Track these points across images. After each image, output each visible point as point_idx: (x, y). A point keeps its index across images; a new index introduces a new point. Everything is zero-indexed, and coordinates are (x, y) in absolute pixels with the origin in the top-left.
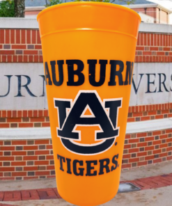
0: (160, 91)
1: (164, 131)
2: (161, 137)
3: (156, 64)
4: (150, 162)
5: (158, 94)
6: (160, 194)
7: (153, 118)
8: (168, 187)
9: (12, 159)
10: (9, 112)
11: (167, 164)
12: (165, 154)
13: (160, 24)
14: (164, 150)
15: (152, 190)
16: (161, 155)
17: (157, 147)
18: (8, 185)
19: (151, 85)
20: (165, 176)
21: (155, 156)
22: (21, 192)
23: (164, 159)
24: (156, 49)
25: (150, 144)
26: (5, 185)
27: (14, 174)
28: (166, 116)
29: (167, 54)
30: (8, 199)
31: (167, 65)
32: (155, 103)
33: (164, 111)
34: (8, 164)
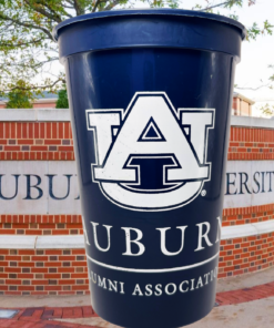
0: (241, 192)
1: (245, 239)
2: (243, 245)
3: (237, 162)
4: (230, 274)
5: (238, 196)
6: (241, 310)
7: (233, 224)
8: (251, 303)
9: (72, 270)
10: (69, 217)
11: (249, 276)
12: (247, 265)
13: (241, 117)
14: (246, 260)
15: (232, 306)
16: (243, 266)
17: (238, 257)
18: (67, 300)
19: (231, 186)
20: (246, 289)
21: (235, 268)
22: (82, 308)
23: (246, 271)
24: (237, 145)
25: (230, 253)
26: (64, 300)
27: (74, 288)
28: (247, 222)
29: (249, 150)
30: (68, 316)
31: (249, 163)
32: (235, 207)
33: (245, 216)
34: (67, 276)
